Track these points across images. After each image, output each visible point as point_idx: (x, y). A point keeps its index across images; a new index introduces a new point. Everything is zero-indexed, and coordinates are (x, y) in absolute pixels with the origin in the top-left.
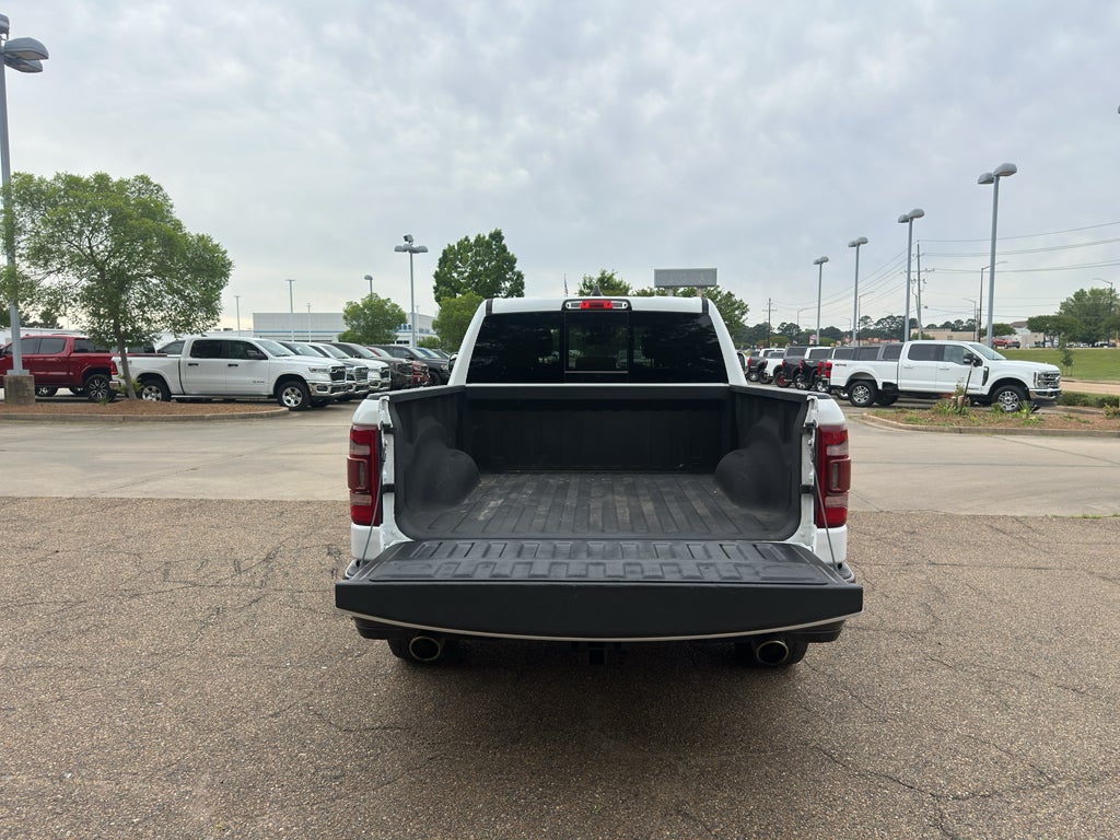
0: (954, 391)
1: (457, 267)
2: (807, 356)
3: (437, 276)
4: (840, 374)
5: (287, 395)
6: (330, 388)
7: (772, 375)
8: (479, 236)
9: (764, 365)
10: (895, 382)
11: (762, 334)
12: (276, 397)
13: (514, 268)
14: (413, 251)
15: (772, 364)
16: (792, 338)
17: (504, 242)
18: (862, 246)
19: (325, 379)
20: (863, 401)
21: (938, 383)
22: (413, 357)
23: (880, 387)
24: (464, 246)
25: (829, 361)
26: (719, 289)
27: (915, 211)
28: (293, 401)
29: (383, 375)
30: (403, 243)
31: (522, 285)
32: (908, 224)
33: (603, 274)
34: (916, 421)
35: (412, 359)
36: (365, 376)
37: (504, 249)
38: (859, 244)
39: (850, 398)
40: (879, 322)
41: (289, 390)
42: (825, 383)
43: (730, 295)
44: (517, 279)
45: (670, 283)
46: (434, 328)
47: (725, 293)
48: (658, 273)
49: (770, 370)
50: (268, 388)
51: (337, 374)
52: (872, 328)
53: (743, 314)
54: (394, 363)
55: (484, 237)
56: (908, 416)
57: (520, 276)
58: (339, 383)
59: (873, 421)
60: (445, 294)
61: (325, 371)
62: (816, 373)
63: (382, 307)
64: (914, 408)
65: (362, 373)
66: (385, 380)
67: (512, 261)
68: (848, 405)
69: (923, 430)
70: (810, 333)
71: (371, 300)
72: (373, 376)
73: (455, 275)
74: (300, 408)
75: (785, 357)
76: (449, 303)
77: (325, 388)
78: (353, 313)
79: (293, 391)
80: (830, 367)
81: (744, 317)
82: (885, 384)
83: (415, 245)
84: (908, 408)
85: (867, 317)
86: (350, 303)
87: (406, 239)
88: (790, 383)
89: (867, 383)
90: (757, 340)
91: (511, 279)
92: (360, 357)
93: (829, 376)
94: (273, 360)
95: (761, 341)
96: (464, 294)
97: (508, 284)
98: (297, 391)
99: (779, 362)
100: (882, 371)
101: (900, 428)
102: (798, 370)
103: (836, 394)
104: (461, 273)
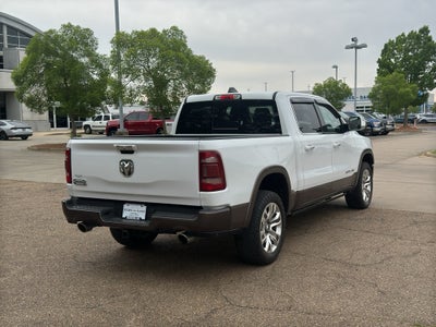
1: (394, 54)
3: (379, 62)
8: (412, 31)
14: (357, 48)
17: (430, 34)
24: (401, 39)
30: (352, 43)
37: (430, 39)
55: (415, 32)
60: (384, 74)
63: (337, 85)
71: (329, 82)
73: (393, 60)
87: (353, 40)
91: (433, 60)
96: (398, 72)
97: (431, 64)
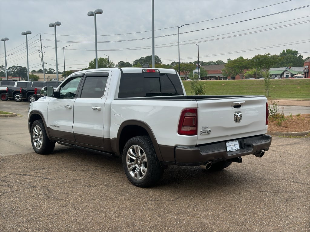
85: (3, 66)
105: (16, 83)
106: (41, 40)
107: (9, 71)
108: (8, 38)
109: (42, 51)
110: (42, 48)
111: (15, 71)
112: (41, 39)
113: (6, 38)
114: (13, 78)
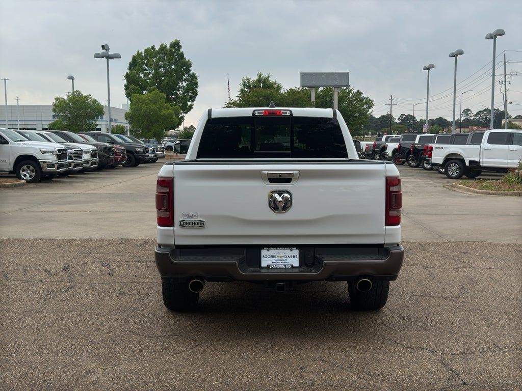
0: (517, 166)
1: (144, 69)
2: (417, 141)
3: (127, 77)
4: (439, 154)
5: (24, 170)
6: (56, 166)
7: (391, 155)
8: (162, 45)
9: (385, 148)
10: (478, 160)
11: (385, 124)
12: (15, 173)
13: (190, 71)
14: (109, 57)
15: (392, 147)
16: (409, 126)
17: (181, 50)
18: (459, 56)
19: (52, 158)
20: (455, 174)
21: (509, 161)
22: (113, 142)
23: (467, 164)
24: (150, 52)
25: (431, 145)
26: (350, 88)
27: (498, 30)
28: (28, 175)
29: (93, 156)
30: (101, 51)
31: (196, 84)
32: (493, 40)
33: (260, 76)
34: (489, 188)
35: (113, 143)
36: (80, 157)
37: (182, 55)
38: (457, 55)
39: (446, 173)
40: (478, 114)
41: (25, 167)
42: (428, 161)
43: (359, 93)
44: (192, 79)
45: (313, 83)
46: (126, 119)
47: (355, 91)
48: (304, 76)
49: (389, 152)
50: (9, 166)
51: (61, 155)
52: (472, 118)
53: (370, 107)
54: (101, 146)
55: (166, 46)
56: (484, 184)
57: (194, 77)
58: (63, 161)
59: (460, 188)
60: (135, 91)
61: (53, 152)
62: (422, 154)
63: (84, 101)
64: (489, 179)
65: (78, 154)
66: (94, 160)
67: (188, 65)
68: (445, 178)
69: (493, 194)
70: (423, 122)
71: (74, 97)
72: (86, 157)
73: (142, 76)
74: (33, 181)
75: (401, 142)
76: (139, 98)
77: (52, 165)
78: (60, 106)
79: (28, 168)
80: (431, 149)
81: (370, 110)
82: (471, 162)
83: (111, 53)
84: (485, 179)
85: (468, 110)
86: (57, 99)
87: (103, 47)
88: (404, 162)
89: (458, 162)
90: (382, 128)
91: (186, 80)
92: (74, 142)
93: (430, 156)
94: (13, 144)
95: (385, 129)
96: (150, 91)
97: (185, 84)
98: (32, 168)
99: (396, 145)
100: (468, 152)
101: (477, 193)
102: (409, 152)
103: (437, 170)
104: (147, 75)
105: (418, 136)
106: (505, 63)
107: (477, 118)
108: (433, 65)
109: (505, 82)
110: (505, 76)
111: (487, 117)
112: (506, 61)
113: (430, 65)
114: (479, 129)
